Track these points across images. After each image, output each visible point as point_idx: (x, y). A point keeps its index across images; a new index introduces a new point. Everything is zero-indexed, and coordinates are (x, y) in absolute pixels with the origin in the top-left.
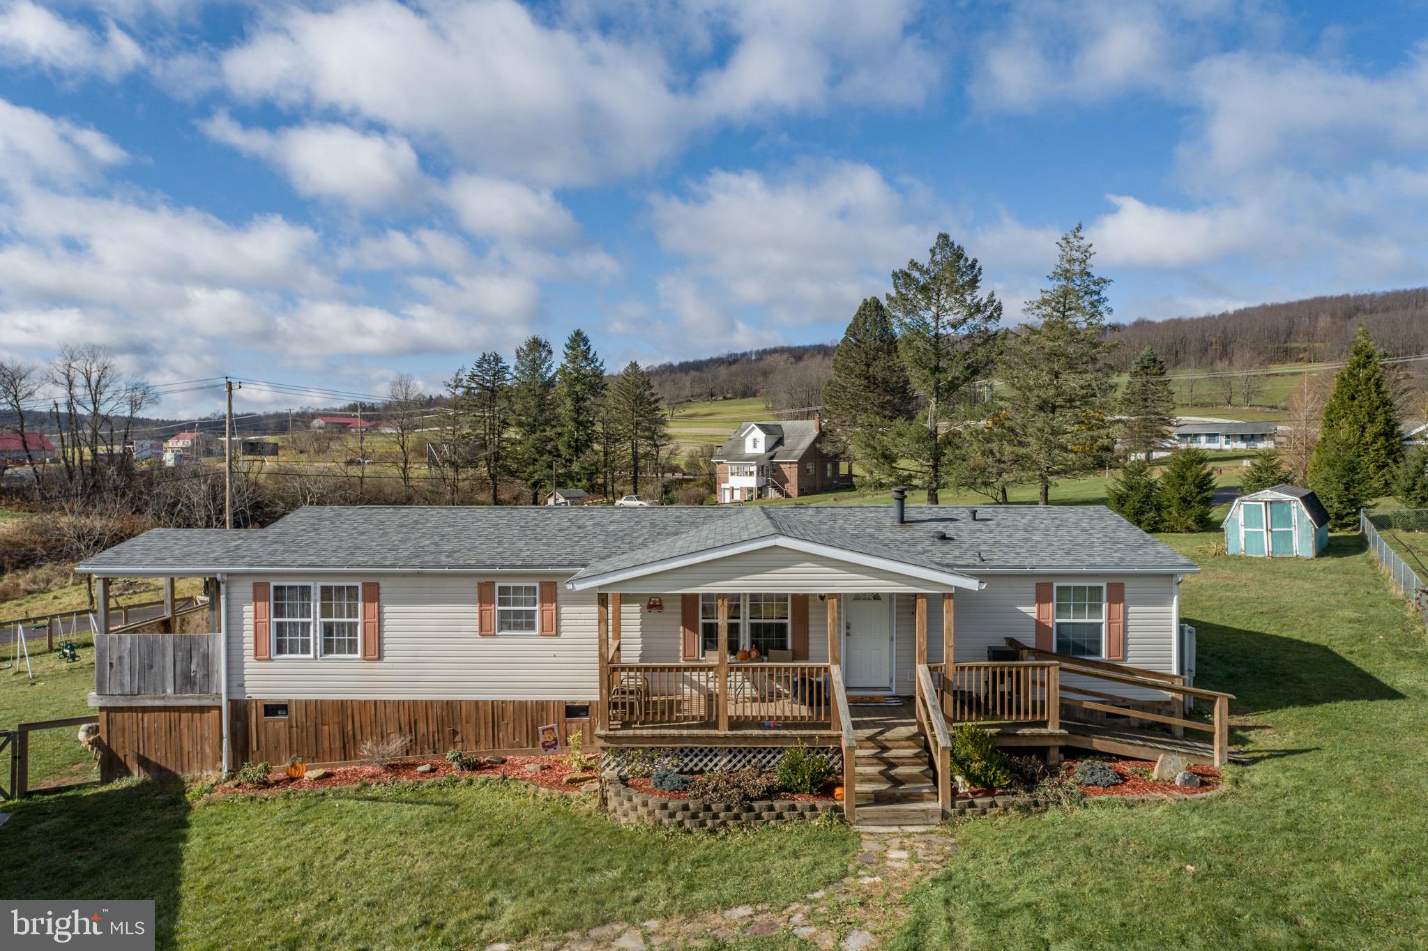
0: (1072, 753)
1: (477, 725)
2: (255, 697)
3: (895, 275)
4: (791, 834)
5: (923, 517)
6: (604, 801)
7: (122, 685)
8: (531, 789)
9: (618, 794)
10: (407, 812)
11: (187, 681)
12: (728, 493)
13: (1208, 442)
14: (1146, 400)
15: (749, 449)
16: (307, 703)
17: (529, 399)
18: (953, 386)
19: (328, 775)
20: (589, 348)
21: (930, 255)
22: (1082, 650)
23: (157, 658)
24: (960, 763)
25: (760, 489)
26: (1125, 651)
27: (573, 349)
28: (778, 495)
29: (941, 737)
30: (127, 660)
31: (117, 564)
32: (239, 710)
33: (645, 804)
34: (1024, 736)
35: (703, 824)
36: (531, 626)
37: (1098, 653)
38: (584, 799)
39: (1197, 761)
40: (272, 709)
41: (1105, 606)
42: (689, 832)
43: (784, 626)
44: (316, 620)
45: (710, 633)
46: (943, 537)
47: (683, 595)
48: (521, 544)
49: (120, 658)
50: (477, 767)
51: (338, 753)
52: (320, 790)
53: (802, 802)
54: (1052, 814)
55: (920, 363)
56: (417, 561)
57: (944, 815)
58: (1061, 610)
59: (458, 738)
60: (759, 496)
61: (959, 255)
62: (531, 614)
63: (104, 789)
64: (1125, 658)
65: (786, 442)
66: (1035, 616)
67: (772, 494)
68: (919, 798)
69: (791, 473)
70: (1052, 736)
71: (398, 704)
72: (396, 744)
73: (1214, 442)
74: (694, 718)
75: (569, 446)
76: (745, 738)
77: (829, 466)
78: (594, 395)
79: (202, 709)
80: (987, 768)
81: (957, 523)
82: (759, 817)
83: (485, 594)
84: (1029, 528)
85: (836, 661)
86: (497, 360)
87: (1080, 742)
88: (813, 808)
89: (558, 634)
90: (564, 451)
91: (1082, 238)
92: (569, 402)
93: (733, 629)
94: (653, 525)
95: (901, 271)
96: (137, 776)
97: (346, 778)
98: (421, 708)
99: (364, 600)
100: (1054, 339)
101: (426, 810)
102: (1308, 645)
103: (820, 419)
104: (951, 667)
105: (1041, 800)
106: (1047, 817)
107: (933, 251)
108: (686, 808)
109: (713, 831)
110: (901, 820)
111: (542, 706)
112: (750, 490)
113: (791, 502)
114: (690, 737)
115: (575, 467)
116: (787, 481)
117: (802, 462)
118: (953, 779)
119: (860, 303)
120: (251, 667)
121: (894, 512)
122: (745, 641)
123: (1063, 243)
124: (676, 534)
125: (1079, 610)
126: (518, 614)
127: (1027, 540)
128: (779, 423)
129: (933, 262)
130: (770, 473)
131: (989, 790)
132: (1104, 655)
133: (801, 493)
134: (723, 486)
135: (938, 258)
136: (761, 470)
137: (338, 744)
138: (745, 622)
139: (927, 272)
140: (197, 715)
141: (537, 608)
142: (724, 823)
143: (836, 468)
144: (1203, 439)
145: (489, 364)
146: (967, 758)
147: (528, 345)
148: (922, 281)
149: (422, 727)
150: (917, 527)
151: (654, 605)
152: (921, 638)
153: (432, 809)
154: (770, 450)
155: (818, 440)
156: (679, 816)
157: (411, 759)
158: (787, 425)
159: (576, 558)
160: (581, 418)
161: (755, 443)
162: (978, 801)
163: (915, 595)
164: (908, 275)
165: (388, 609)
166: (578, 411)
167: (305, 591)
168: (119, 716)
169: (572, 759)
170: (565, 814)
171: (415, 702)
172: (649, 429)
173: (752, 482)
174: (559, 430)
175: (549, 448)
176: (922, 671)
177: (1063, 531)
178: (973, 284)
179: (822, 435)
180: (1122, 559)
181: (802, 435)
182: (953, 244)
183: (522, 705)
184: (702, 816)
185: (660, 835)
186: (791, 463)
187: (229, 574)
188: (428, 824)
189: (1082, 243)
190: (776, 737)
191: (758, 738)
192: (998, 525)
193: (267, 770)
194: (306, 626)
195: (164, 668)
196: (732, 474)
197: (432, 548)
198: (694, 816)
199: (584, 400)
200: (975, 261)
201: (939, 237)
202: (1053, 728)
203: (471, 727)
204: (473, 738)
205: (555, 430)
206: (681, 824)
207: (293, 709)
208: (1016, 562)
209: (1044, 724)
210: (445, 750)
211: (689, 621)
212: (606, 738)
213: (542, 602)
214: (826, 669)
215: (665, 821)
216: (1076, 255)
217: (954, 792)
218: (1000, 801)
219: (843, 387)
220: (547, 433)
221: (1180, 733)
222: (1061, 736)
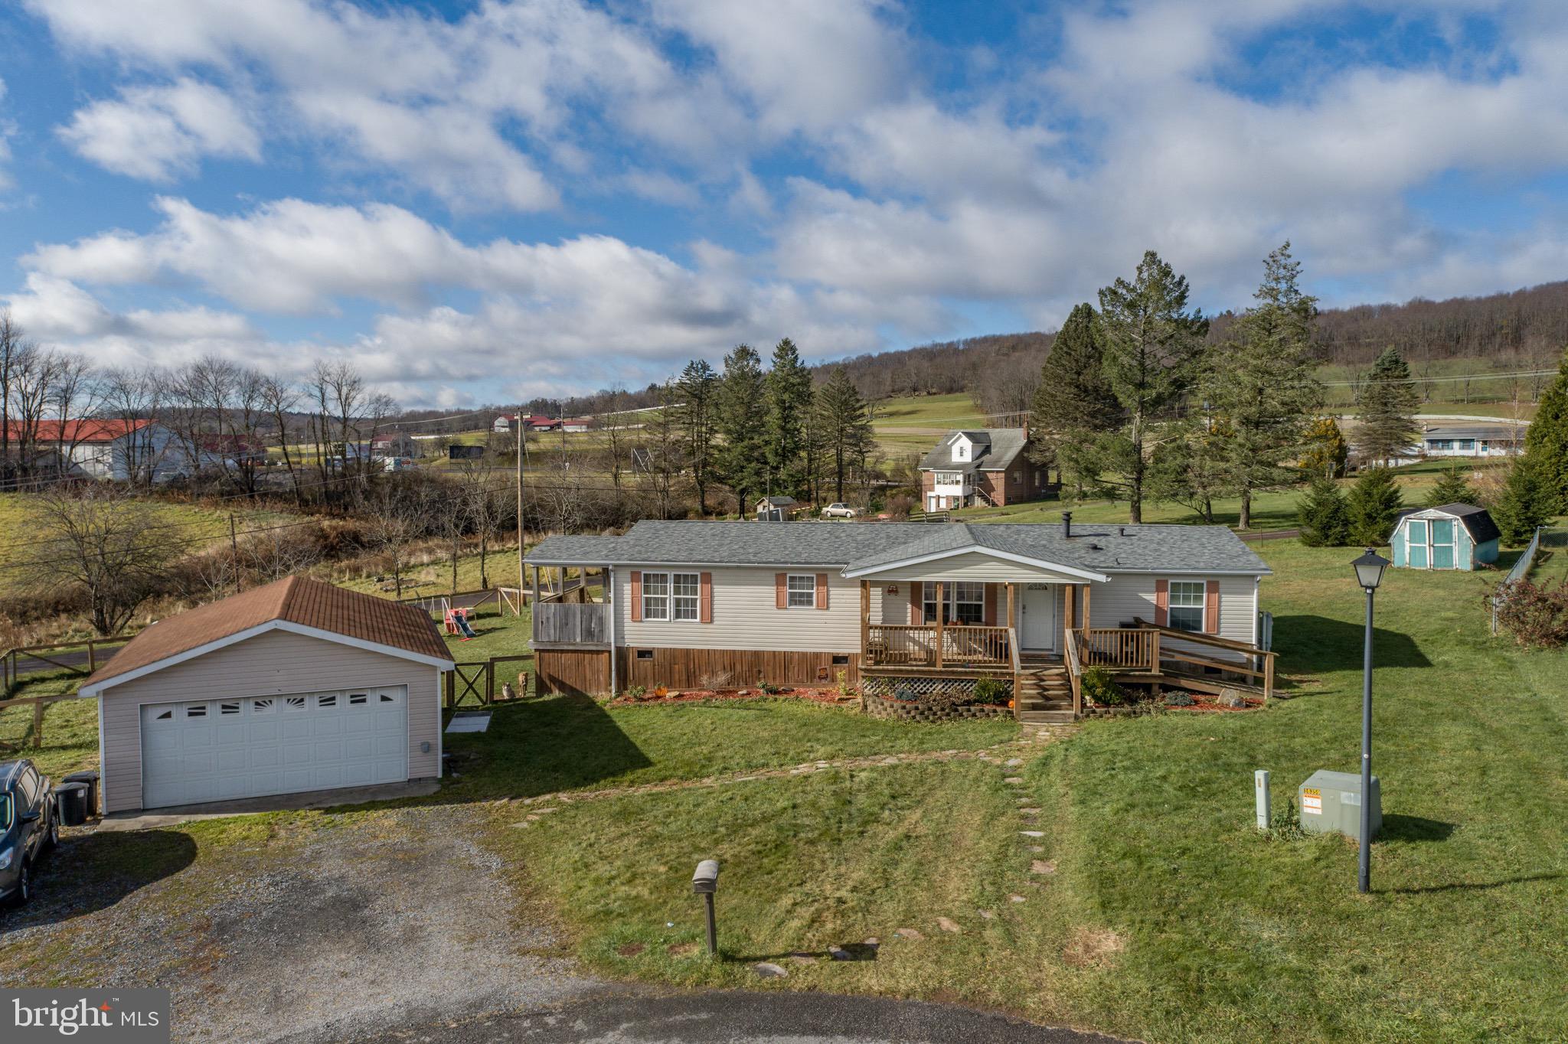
0: (1167, 689)
1: (774, 668)
2: (632, 645)
3: (1101, 293)
4: (981, 723)
5: (1085, 533)
6: (865, 707)
7: (549, 635)
8: (816, 703)
9: (874, 702)
10: (744, 713)
11: (589, 634)
12: (933, 501)
13: (1462, 448)
14: (1385, 404)
15: (956, 458)
16: (665, 650)
17: (737, 408)
18: (1159, 400)
19: (680, 696)
20: (796, 358)
21: (1137, 273)
22: (1189, 627)
23: (571, 619)
24: (1089, 688)
25: (966, 497)
26: (1219, 628)
27: (782, 358)
28: (984, 504)
29: (1075, 669)
30: (552, 620)
31: (547, 558)
32: (622, 653)
33: (892, 706)
34: (1134, 676)
35: (927, 718)
36: (810, 603)
37: (1200, 629)
38: (853, 708)
39: (1253, 696)
40: (643, 653)
41: (1205, 595)
42: (919, 722)
43: (980, 606)
44: (670, 597)
45: (930, 611)
46: (1095, 548)
47: (912, 583)
48: (800, 549)
49: (548, 618)
50: (776, 692)
51: (684, 683)
52: (680, 702)
53: (987, 708)
54: (1145, 718)
55: (1124, 378)
56: (736, 559)
57: (1076, 717)
58: (1174, 599)
59: (761, 675)
60: (966, 505)
61: (1166, 272)
62: (810, 595)
63: (541, 700)
64: (1219, 632)
65: (993, 450)
66: (1155, 602)
67: (978, 502)
68: (1059, 708)
69: (998, 482)
70: (1154, 677)
71: (723, 652)
72: (722, 678)
73: (1469, 448)
74: (921, 660)
75: (777, 454)
76: (953, 673)
77: (1037, 475)
78: (801, 404)
79: (598, 652)
80: (1105, 692)
81: (1110, 538)
82: (961, 715)
83: (780, 580)
84: (1163, 541)
85: (1012, 626)
86: (705, 367)
87: (1170, 682)
88: (995, 711)
89: (828, 608)
90: (771, 458)
91: (1289, 256)
92: (776, 412)
93: (946, 607)
94: (888, 537)
95: (1109, 289)
96: (557, 694)
97: (691, 697)
98: (738, 656)
99: (702, 582)
100: (1259, 357)
101: (753, 712)
102: (1396, 635)
103: (1029, 428)
104: (1088, 631)
105: (1138, 710)
106: (1140, 719)
107: (1140, 269)
108: (917, 708)
109: (933, 722)
110: (1052, 719)
111: (817, 656)
112: (956, 498)
113: (996, 510)
114: (918, 672)
115: (782, 474)
116: (994, 490)
117: (1009, 471)
118: (1083, 698)
119: (1072, 309)
120: (629, 625)
121: (1063, 529)
122: (953, 615)
123: (1270, 260)
124: (905, 543)
125: (1187, 599)
126: (801, 595)
127: (1156, 550)
128: (986, 430)
129: (1140, 280)
130: (977, 480)
131: (1107, 704)
132: (1204, 630)
133: (1009, 501)
134: (929, 494)
135: (1145, 275)
136: (968, 479)
137: (684, 677)
138: (954, 603)
139: (1134, 290)
140: (595, 656)
141: (814, 591)
142: (940, 718)
143: (1045, 477)
144: (1456, 445)
145: (697, 371)
146: (1094, 686)
147: (736, 354)
148: (1129, 298)
149: (738, 667)
150: (1078, 540)
151: (892, 590)
152: (1068, 612)
153: (758, 712)
154: (977, 458)
155: (1025, 449)
156: (913, 713)
157: (731, 688)
158: (995, 433)
159: (839, 558)
160: (788, 426)
161: (962, 451)
162: (1098, 710)
163: (1065, 585)
164: (1115, 293)
165: (717, 589)
166: (785, 419)
167: (664, 576)
168: (546, 654)
169: (840, 689)
170: (841, 715)
171: (734, 651)
172: (853, 436)
173: (958, 491)
174: (767, 437)
175: (756, 454)
176: (1068, 633)
177: (1185, 545)
178: (1181, 300)
179: (1030, 443)
180: (1219, 565)
181: (1011, 441)
182: (1160, 262)
183: (804, 656)
184: (927, 713)
185: (900, 723)
186: (998, 472)
187: (615, 566)
188: (758, 718)
189: (1289, 261)
190: (973, 672)
191: (961, 672)
192: (1139, 539)
193: (644, 691)
194: (664, 601)
195: (574, 625)
196: (939, 483)
197: (742, 551)
198: (922, 713)
199: (791, 408)
200: (1183, 278)
201: (1147, 255)
202: (1155, 671)
203: (770, 668)
204: (771, 676)
205: (762, 438)
206: (914, 717)
207: (655, 654)
208: (1142, 566)
209: (1150, 670)
210: (753, 683)
211: (915, 602)
212: (865, 670)
213: (818, 585)
214: (1006, 631)
215: (905, 716)
216: (1282, 272)
217: (1084, 705)
218: (1112, 710)
219: (1052, 396)
220: (755, 441)
221: (1250, 681)
222: (1159, 677)
